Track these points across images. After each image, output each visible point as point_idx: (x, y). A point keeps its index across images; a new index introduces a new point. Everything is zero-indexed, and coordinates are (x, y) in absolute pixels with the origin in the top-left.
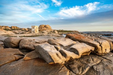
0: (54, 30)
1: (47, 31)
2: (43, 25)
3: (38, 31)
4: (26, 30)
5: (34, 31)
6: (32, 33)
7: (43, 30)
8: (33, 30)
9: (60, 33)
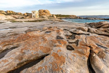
0: (53, 15)
1: (46, 15)
2: (42, 10)
3: (38, 16)
4: (25, 15)
5: (35, 16)
6: (33, 17)
7: (42, 15)
8: (33, 15)
9: (58, 17)
